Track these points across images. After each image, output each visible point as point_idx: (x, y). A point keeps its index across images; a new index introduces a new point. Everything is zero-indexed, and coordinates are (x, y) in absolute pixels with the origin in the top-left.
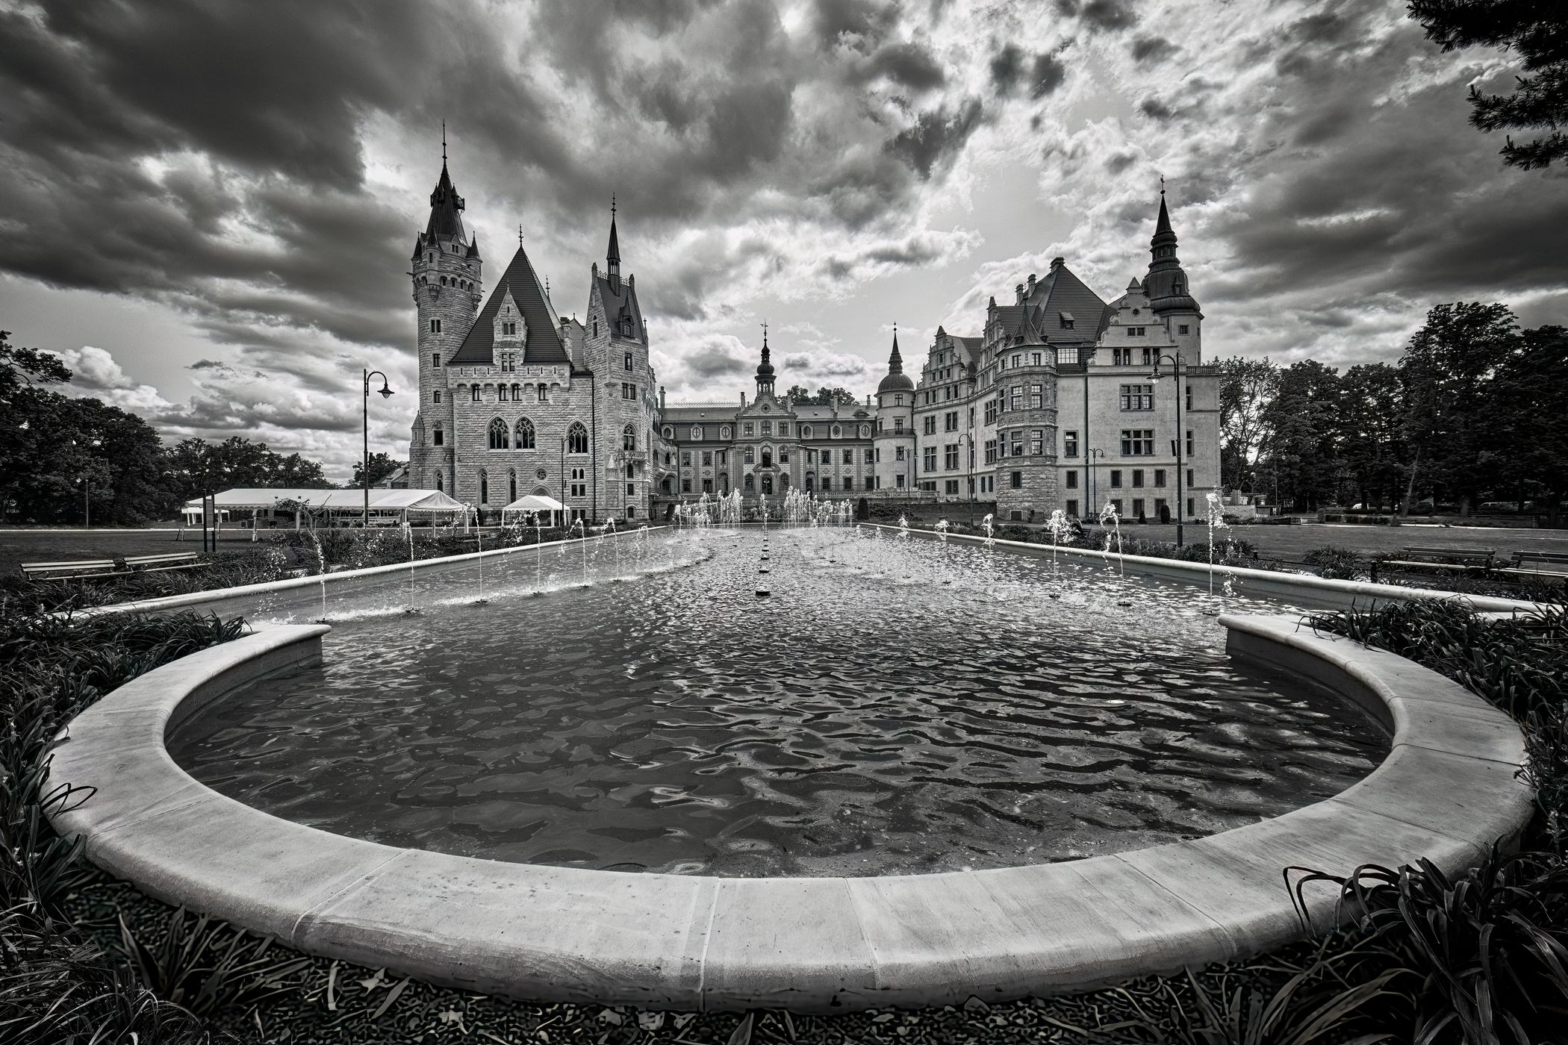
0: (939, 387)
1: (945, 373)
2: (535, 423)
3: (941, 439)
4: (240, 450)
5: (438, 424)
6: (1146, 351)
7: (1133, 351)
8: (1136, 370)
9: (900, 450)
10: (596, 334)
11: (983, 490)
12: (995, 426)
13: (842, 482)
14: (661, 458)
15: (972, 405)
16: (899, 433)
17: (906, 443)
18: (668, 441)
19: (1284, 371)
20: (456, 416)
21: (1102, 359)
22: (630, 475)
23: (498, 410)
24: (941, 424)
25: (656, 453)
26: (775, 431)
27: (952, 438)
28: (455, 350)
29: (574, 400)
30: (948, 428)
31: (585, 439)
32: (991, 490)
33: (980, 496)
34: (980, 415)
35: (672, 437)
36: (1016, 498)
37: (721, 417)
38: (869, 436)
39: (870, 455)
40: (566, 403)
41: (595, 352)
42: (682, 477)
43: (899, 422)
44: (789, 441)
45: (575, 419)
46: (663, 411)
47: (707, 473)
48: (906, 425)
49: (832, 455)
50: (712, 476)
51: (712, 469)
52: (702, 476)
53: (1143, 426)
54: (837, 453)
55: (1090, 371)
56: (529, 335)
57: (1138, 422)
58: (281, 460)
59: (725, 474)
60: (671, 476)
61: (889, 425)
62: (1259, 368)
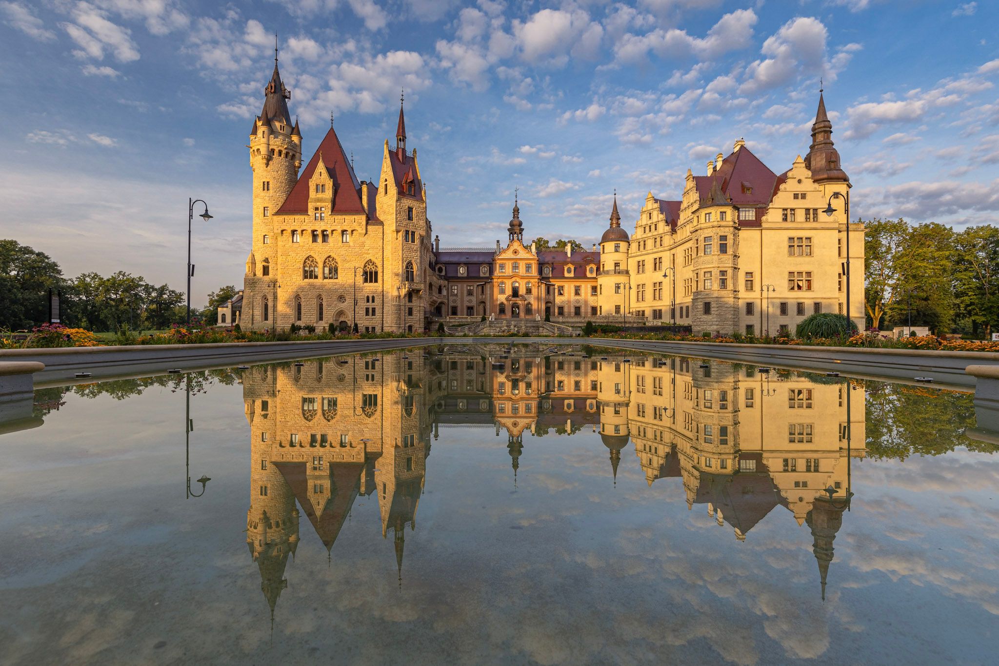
0: (648, 238)
1: (653, 227)
2: (338, 260)
3: (650, 277)
4: (124, 281)
5: (266, 260)
6: (807, 210)
7: (798, 212)
8: (800, 226)
9: (618, 287)
10: (386, 193)
11: (681, 317)
12: (691, 268)
13: (573, 310)
14: (435, 290)
15: (673, 251)
16: (617, 272)
17: (621, 279)
18: (441, 277)
19: (915, 229)
20: (279, 254)
21: (773, 216)
22: (410, 301)
23: (311, 250)
24: (649, 266)
25: (431, 285)
26: (522, 270)
27: (658, 276)
28: (280, 204)
29: (368, 241)
30: (655, 270)
31: (376, 273)
32: (687, 316)
33: (680, 322)
34: (680, 260)
35: (443, 273)
36: (706, 322)
37: (481, 259)
38: (594, 275)
39: (594, 289)
40: (363, 245)
41: (385, 206)
42: (451, 304)
43: (617, 264)
44: (532, 277)
45: (368, 257)
46: (437, 254)
47: (470, 301)
48: (622, 267)
49: (566, 289)
50: (474, 303)
51: (474, 299)
52: (466, 304)
53: (804, 269)
54: (569, 287)
55: (764, 225)
56: (335, 192)
57: (801, 264)
58: (154, 289)
59: (484, 302)
60: (442, 303)
61: (609, 266)
62: (894, 226)
